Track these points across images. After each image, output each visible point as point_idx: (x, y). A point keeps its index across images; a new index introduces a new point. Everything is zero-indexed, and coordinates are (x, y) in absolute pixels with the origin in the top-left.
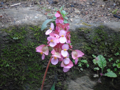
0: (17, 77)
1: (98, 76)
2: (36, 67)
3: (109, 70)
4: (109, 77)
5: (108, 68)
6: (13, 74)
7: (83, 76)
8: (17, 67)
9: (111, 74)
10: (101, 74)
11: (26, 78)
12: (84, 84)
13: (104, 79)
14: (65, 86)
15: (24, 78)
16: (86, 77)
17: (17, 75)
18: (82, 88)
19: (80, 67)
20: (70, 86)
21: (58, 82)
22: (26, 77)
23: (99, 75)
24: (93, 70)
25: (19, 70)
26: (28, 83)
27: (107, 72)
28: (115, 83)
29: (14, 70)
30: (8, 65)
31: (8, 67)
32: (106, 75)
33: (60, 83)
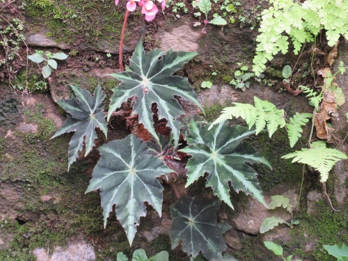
0: (89, 31)
1: (199, 24)
2: (115, 16)
3: (215, 15)
4: (216, 25)
5: (215, 12)
6: (84, 27)
7: (181, 25)
8: (88, 17)
9: (219, 21)
10: (206, 22)
11: (103, 33)
12: (183, 37)
13: (211, 28)
14: (157, 40)
15: (98, 32)
16: (186, 27)
17: (88, 28)
18: (181, 42)
19: (175, 14)
20: (163, 40)
21: (146, 35)
22: (103, 30)
23: (203, 24)
24: (193, 16)
25: (91, 21)
26: (106, 39)
27: (213, 18)
28: (226, 34)
29: (84, 22)
30: (75, 16)
31: (75, 18)
32: (211, 22)
33: (149, 37)
